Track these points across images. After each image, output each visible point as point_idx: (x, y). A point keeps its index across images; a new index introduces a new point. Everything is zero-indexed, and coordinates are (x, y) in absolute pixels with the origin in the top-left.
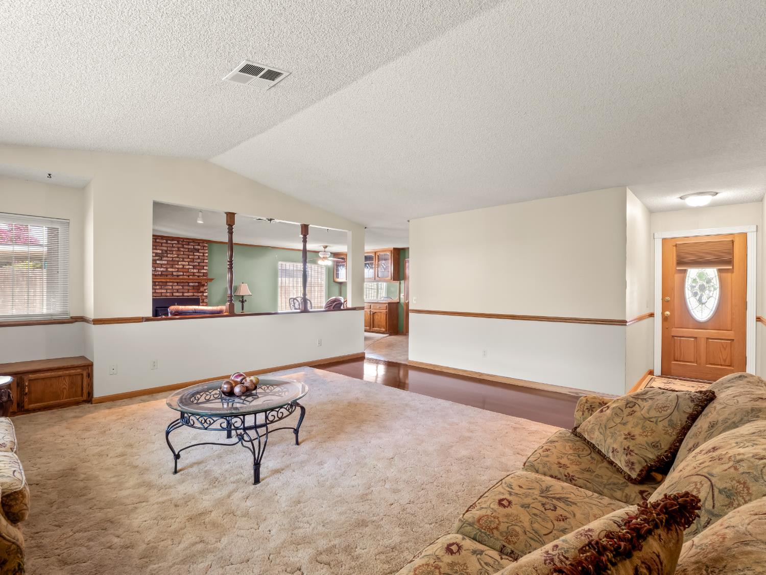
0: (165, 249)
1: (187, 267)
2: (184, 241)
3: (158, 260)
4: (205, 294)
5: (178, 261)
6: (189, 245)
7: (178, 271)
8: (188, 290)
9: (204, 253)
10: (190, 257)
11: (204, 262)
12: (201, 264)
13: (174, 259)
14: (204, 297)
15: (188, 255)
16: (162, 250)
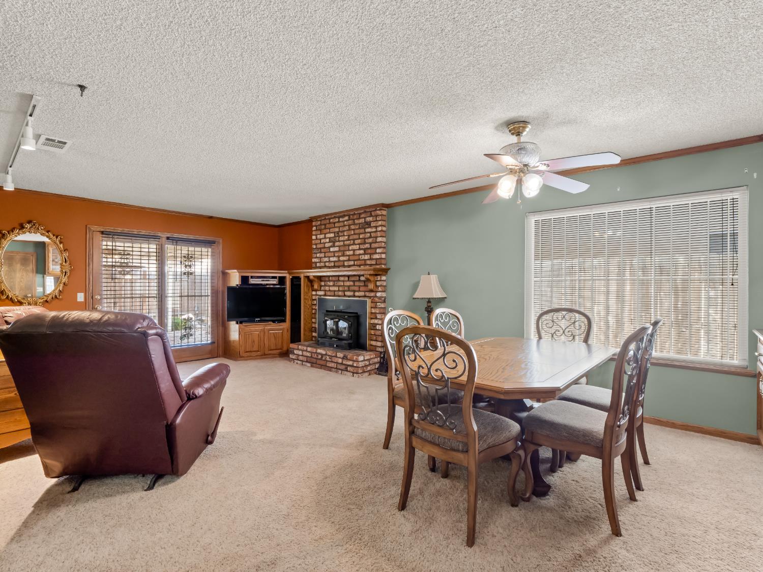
0: (337, 230)
1: (358, 252)
2: (355, 214)
3: (331, 247)
4: (379, 294)
5: (349, 245)
6: (360, 218)
7: (349, 260)
8: (359, 286)
9: (376, 227)
10: (361, 237)
11: (376, 242)
12: (374, 245)
13: (345, 242)
14: (377, 299)
15: (359, 234)
16: (334, 233)
